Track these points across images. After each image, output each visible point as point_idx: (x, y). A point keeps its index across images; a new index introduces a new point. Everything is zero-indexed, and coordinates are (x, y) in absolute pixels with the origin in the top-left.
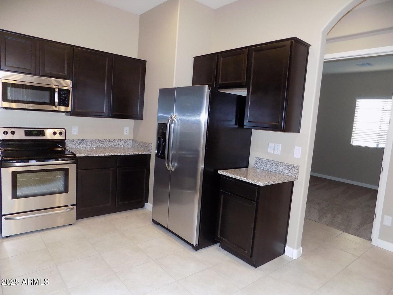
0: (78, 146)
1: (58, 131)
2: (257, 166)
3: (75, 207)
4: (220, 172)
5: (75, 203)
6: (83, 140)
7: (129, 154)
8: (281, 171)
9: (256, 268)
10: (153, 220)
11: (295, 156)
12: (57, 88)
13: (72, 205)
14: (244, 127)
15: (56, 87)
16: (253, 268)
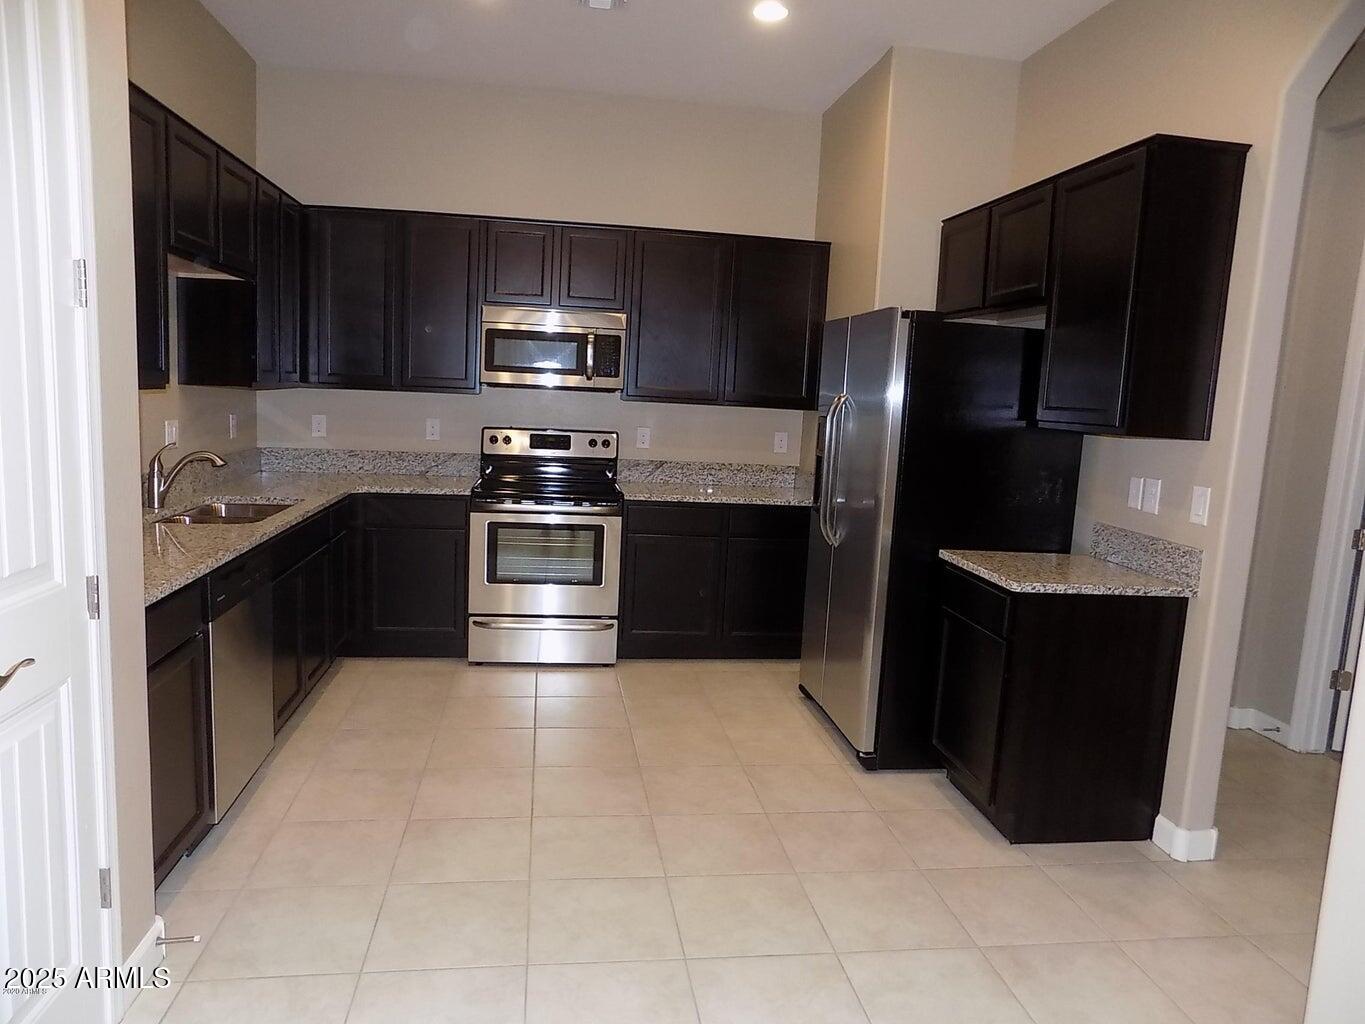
0: (650, 478)
1: (600, 438)
2: (1098, 550)
3: (615, 622)
4: (944, 554)
5: (616, 614)
6: (662, 464)
7: (761, 503)
8: (1153, 566)
9: (1011, 843)
10: (801, 688)
11: (1194, 519)
12: (592, 333)
13: (611, 618)
14: (1041, 425)
15: (592, 331)
16: (1005, 843)
